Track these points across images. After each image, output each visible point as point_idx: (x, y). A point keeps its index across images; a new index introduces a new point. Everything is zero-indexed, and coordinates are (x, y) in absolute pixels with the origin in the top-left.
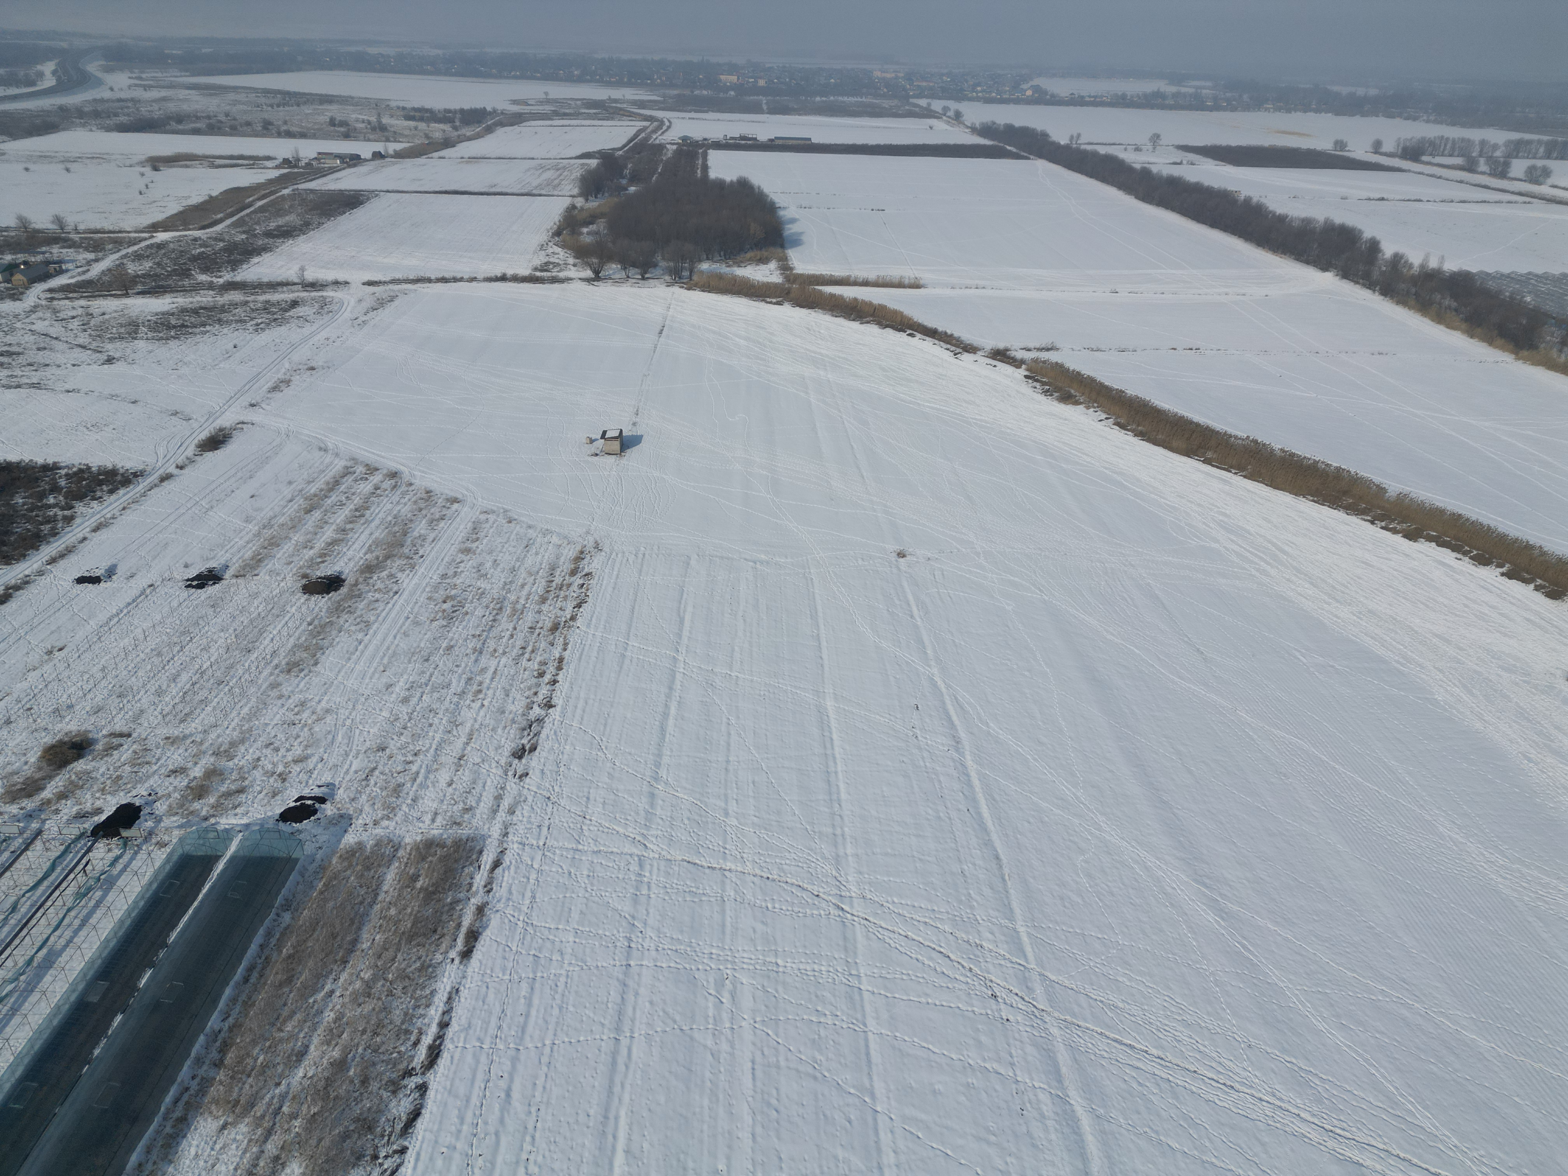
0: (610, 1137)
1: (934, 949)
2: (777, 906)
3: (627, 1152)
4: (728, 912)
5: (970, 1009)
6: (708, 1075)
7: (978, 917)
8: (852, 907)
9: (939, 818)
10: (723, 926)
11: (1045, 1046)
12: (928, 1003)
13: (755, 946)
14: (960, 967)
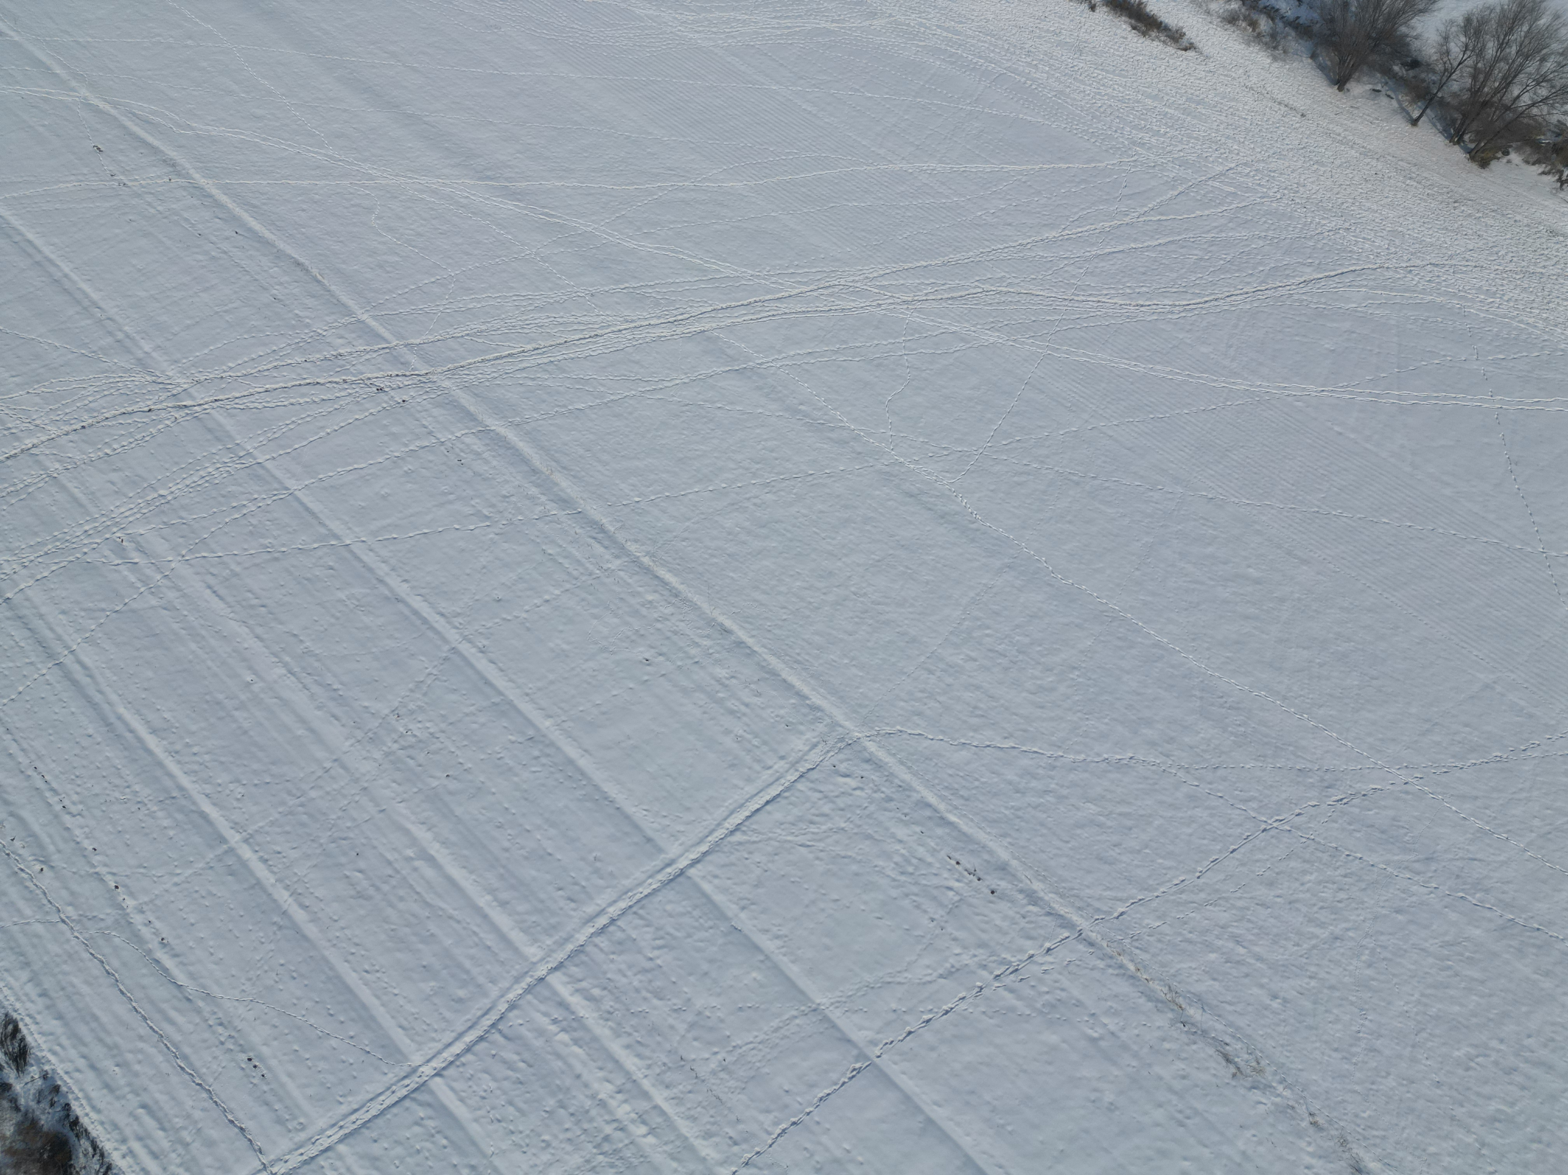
0: (128, 735)
1: (300, 385)
2: (115, 446)
3: (154, 731)
4: (69, 485)
5: (367, 414)
6: (176, 626)
7: (321, 332)
8: (193, 398)
9: (213, 258)
10: (76, 500)
11: (447, 401)
12: (328, 434)
13: (125, 495)
14: (335, 385)
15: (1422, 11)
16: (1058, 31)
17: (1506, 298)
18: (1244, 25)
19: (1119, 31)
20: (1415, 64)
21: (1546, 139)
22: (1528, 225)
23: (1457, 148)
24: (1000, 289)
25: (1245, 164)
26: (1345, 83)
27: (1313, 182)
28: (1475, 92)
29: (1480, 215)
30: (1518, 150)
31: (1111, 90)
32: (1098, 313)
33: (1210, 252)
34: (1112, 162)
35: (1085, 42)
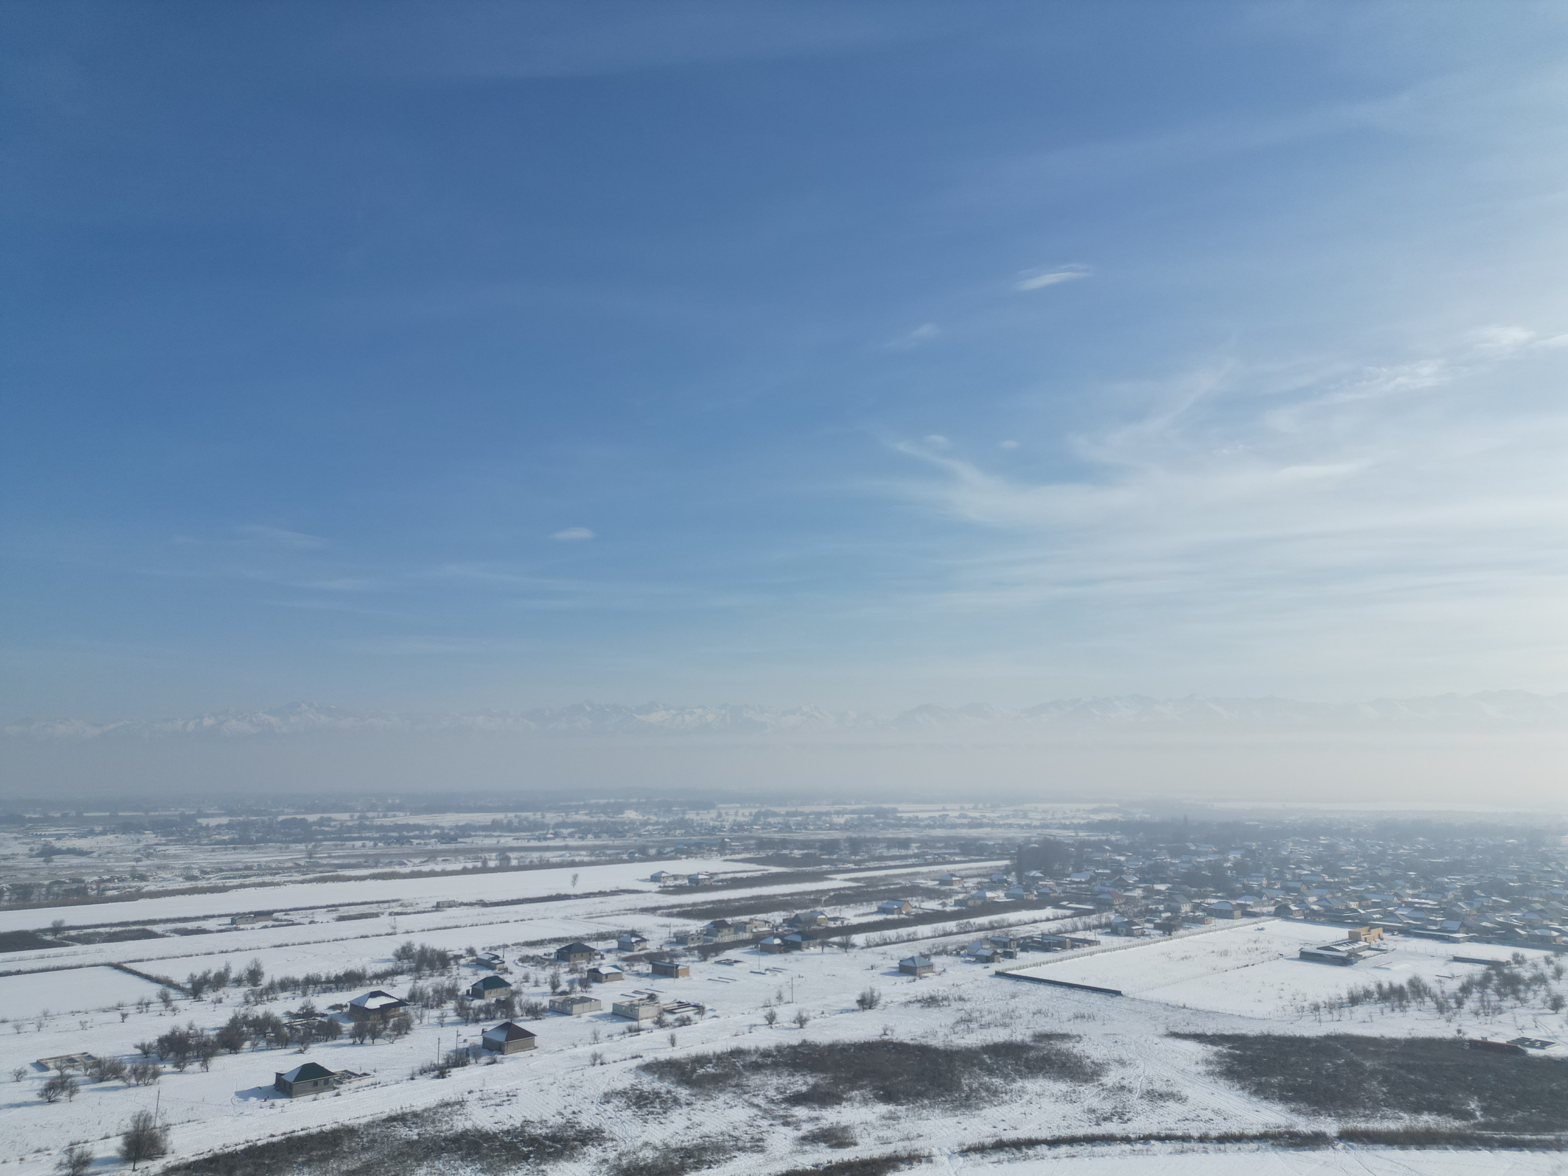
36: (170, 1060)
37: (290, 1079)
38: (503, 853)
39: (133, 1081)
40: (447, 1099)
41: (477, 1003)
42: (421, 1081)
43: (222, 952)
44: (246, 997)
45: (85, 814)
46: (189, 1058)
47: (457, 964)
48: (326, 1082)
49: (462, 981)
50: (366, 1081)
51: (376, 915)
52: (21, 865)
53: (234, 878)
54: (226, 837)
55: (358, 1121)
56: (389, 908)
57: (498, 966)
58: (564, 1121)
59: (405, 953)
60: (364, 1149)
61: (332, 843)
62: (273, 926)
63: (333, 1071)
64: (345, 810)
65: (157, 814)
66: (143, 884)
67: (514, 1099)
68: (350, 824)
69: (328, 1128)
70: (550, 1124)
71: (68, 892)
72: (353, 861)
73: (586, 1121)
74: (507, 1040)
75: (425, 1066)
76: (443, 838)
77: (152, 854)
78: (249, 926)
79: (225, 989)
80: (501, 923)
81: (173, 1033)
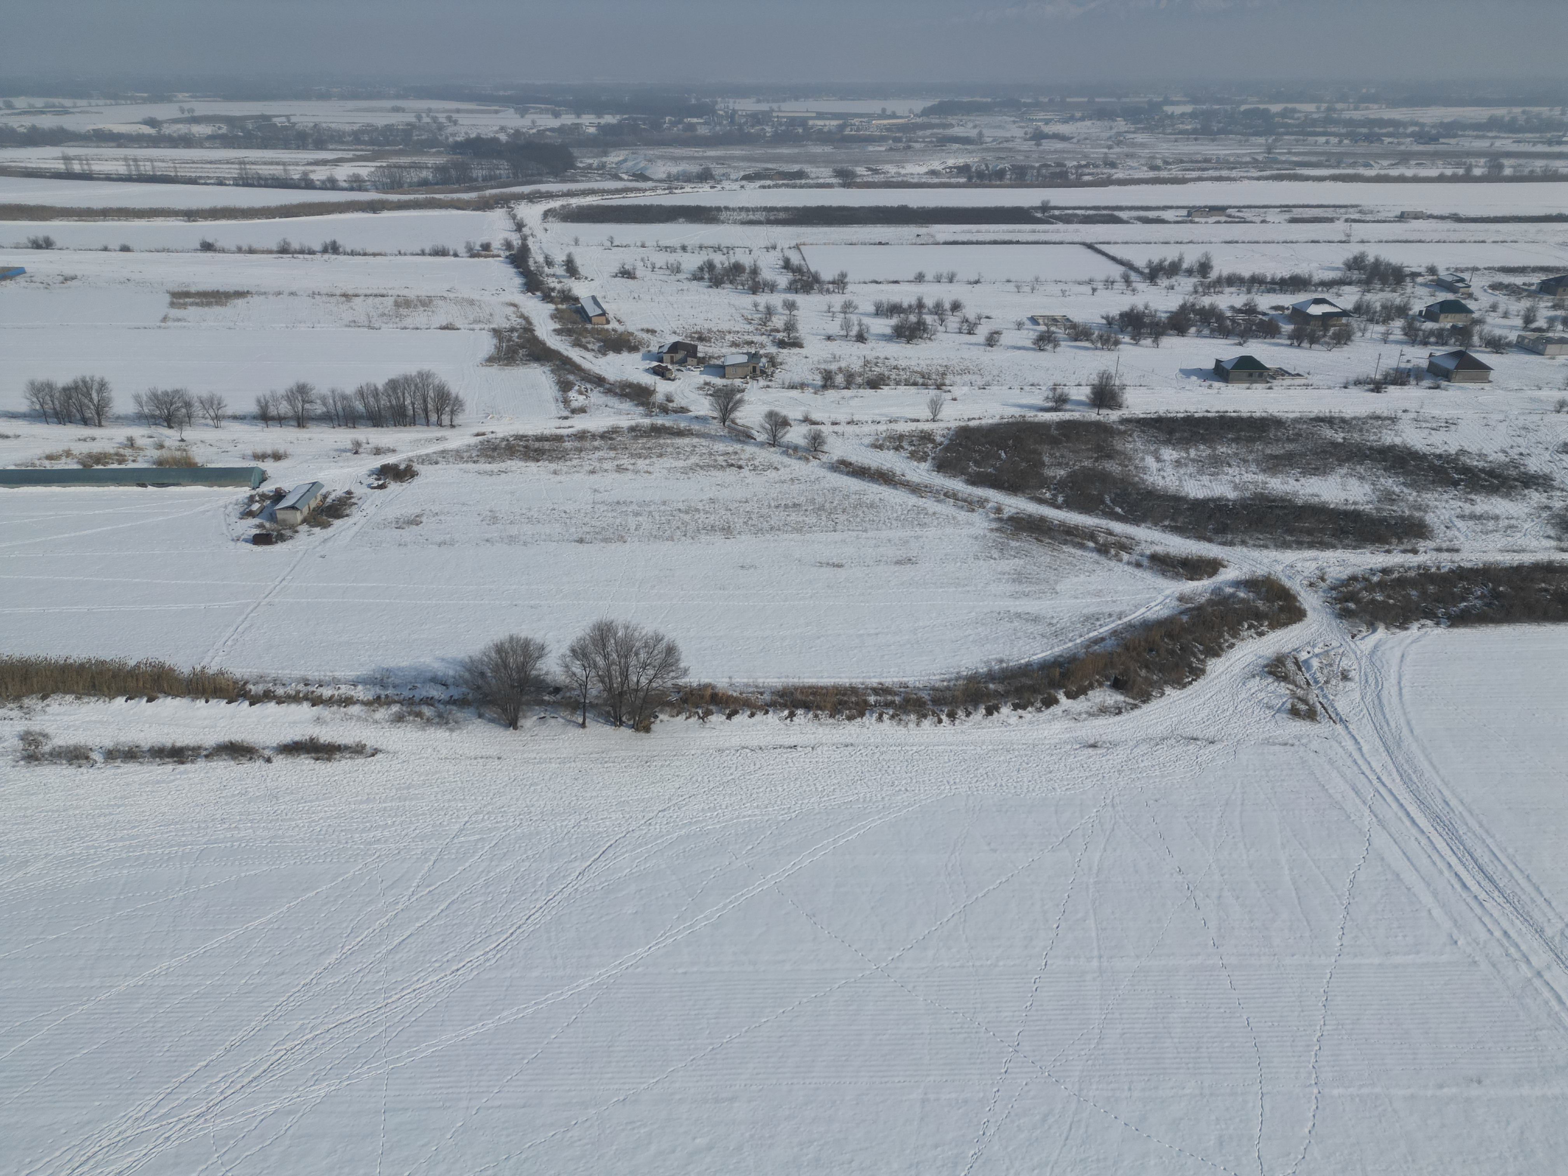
15: (538, 658)
16: (243, 792)
17: (724, 807)
18: (411, 718)
19: (304, 767)
20: (557, 690)
21: (673, 698)
22: (702, 754)
23: (622, 728)
24: (305, 1038)
25: (476, 813)
26: (516, 723)
27: (538, 800)
28: (610, 690)
29: (668, 762)
30: (661, 711)
31: (323, 814)
32: (420, 1001)
33: (490, 893)
34: (357, 868)
35: (276, 788)
36: (1128, 333)
37: (1228, 367)
38: (1495, 159)
39: (1099, 345)
40: (1378, 412)
41: (1429, 325)
42: (1354, 391)
43: (1177, 243)
44: (1195, 287)
45: (1068, 100)
46: (1144, 334)
47: (1413, 281)
48: (1261, 375)
49: (1416, 300)
50: (1299, 381)
51: (1331, 220)
52: (1018, 148)
53: (1193, 170)
54: (1189, 127)
55: (1286, 415)
56: (1346, 213)
57: (1462, 290)
58: (1508, 460)
59: (1356, 263)
60: (1289, 440)
61: (1293, 137)
62: (1225, 222)
63: (1268, 366)
64: (1313, 100)
65: (1128, 100)
66: (1114, 171)
67: (1453, 427)
68: (1315, 116)
69: (1257, 415)
70: (1491, 458)
71: (1054, 175)
72: (1314, 159)
73: (1533, 465)
74: (1457, 368)
75: (1361, 378)
76: (1421, 138)
77: (1122, 141)
78: (1203, 220)
79: (1178, 277)
80: (1475, 242)
81: (1132, 310)
